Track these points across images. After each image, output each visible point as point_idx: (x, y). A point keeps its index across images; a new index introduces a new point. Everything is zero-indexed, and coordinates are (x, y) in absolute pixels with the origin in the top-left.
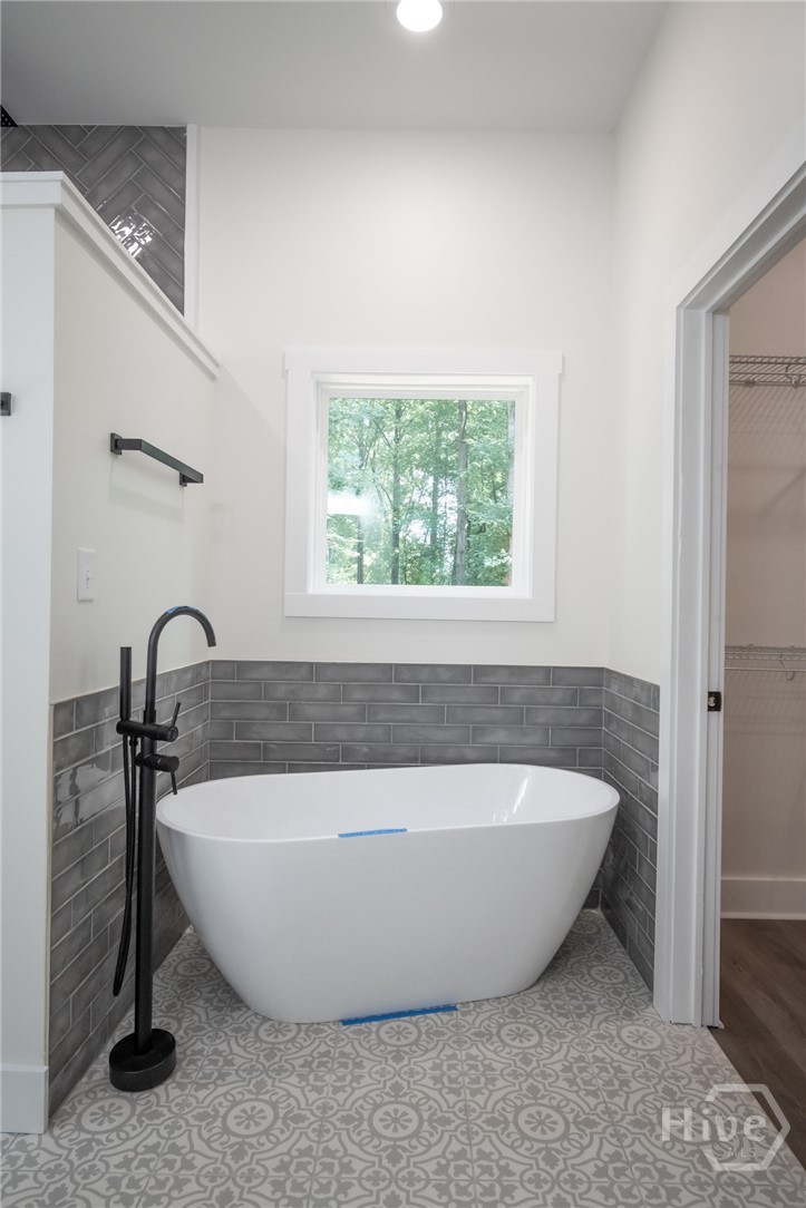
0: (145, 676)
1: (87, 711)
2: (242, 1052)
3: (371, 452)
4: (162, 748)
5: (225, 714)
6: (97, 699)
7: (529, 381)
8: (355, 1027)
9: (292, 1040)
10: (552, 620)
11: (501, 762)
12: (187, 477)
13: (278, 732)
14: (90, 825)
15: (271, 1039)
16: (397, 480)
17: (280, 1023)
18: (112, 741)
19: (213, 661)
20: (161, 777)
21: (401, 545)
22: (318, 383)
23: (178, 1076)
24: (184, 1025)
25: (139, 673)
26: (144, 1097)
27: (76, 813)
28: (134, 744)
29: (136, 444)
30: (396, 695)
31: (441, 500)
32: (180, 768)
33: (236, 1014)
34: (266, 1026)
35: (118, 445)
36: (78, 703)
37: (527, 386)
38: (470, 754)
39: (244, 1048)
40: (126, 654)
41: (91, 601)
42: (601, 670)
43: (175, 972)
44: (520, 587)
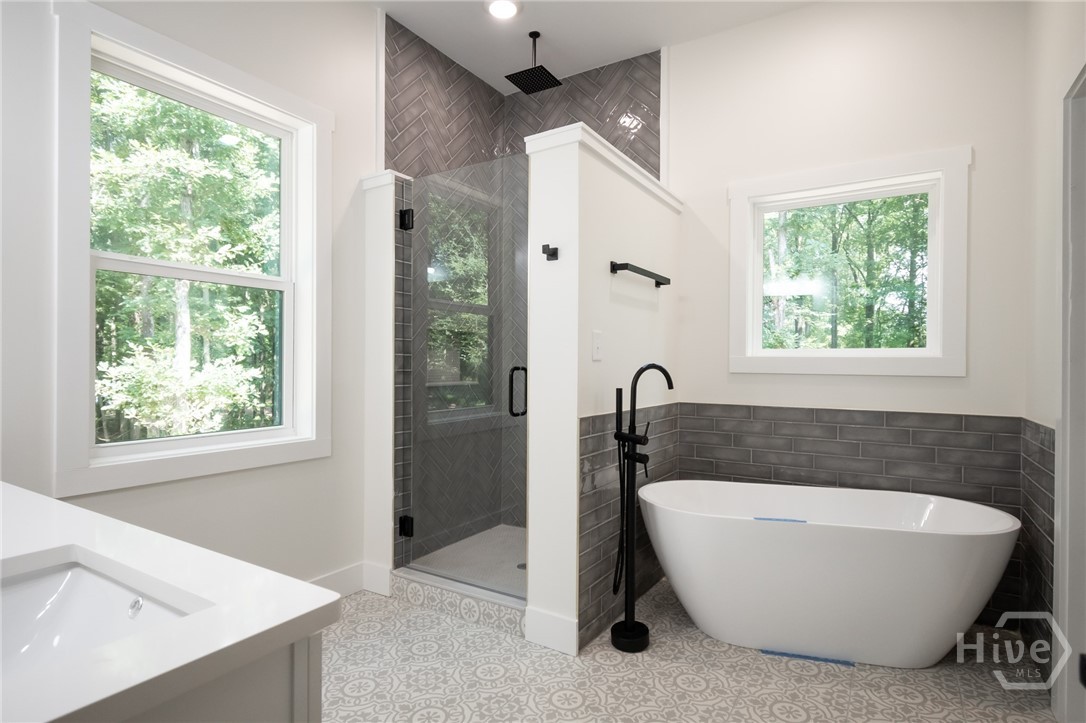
0: (629, 409)
1: (598, 424)
2: (690, 649)
3: (845, 235)
4: (640, 449)
5: (689, 439)
6: (603, 418)
7: (939, 174)
8: (771, 656)
9: (725, 652)
10: (964, 375)
11: (913, 492)
12: (661, 282)
13: (726, 454)
14: (600, 491)
15: (710, 648)
16: (870, 257)
17: (718, 641)
18: (612, 445)
19: (681, 404)
20: (639, 467)
21: (875, 316)
22: (754, 205)
23: (650, 651)
24: (656, 627)
25: (626, 407)
26: (629, 656)
27: (593, 482)
28: (624, 446)
29: (625, 267)
30: (817, 432)
31: (919, 272)
32: (650, 460)
33: (689, 630)
34: (709, 640)
35: (615, 268)
36: (594, 419)
37: (939, 179)
38: (882, 482)
39: (692, 648)
40: (619, 392)
41: (599, 361)
42: (1020, 420)
43: (653, 599)
44: (933, 348)
